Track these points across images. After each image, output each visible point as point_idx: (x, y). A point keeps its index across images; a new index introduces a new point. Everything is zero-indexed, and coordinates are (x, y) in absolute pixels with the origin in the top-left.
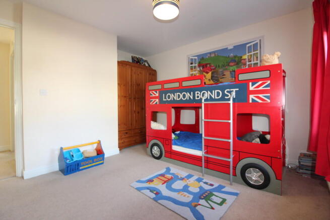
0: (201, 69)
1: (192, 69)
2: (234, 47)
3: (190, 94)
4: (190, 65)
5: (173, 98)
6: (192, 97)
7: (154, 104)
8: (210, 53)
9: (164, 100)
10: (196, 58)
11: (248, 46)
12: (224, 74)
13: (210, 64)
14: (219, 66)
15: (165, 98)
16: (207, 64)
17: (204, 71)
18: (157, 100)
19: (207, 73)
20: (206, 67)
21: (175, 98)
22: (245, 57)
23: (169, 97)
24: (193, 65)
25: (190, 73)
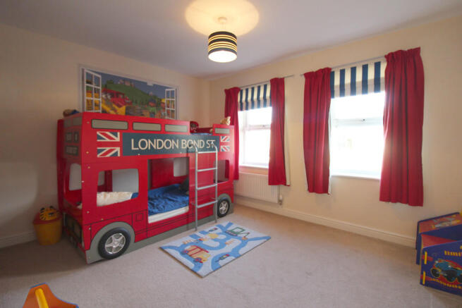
0: (109, 97)
1: (91, 92)
2: (154, 85)
3: (176, 142)
4: (86, 85)
5: (151, 146)
6: (177, 146)
7: (108, 155)
8: (125, 80)
9: (133, 148)
10: (100, 76)
11: (167, 90)
12: (144, 113)
13: (123, 94)
14: (136, 103)
15: (136, 145)
16: (118, 94)
17: (114, 103)
18: (118, 149)
19: (120, 106)
20: (117, 97)
21: (154, 147)
22: (164, 101)
23: (143, 144)
24: (93, 86)
25: (86, 98)
